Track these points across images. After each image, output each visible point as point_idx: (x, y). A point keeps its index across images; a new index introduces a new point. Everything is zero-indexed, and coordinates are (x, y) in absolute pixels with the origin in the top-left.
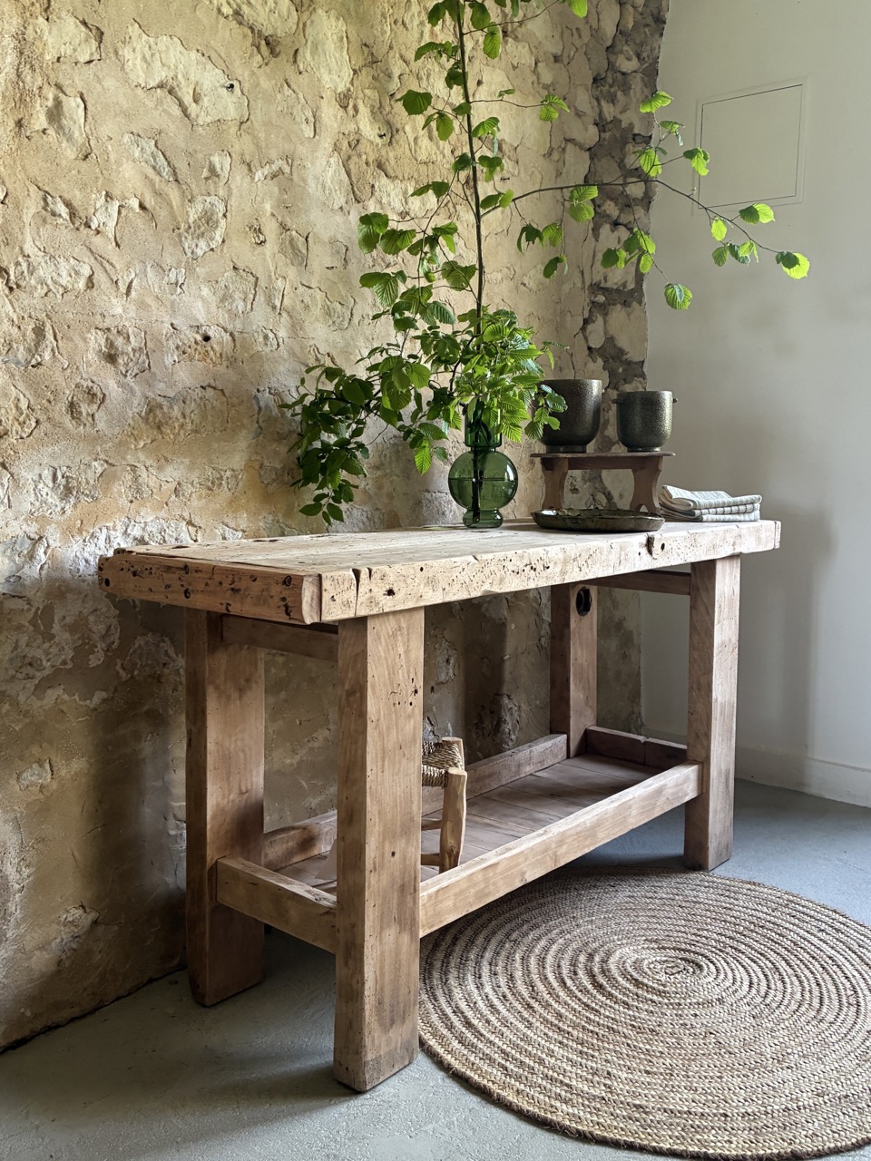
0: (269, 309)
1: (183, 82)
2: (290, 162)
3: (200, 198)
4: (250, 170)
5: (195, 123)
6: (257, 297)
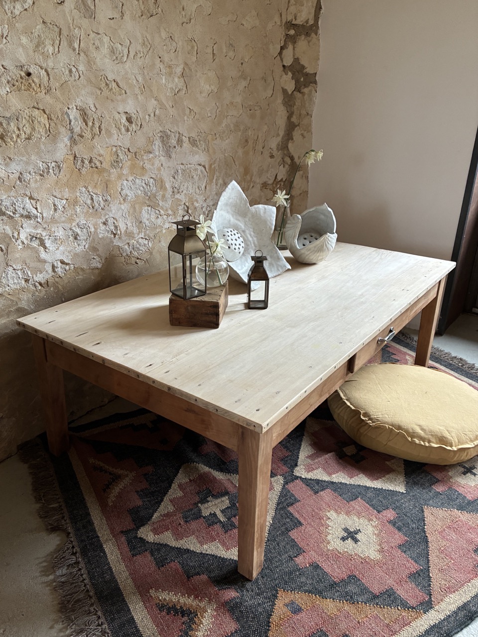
0: (71, 51)
6: (62, 42)
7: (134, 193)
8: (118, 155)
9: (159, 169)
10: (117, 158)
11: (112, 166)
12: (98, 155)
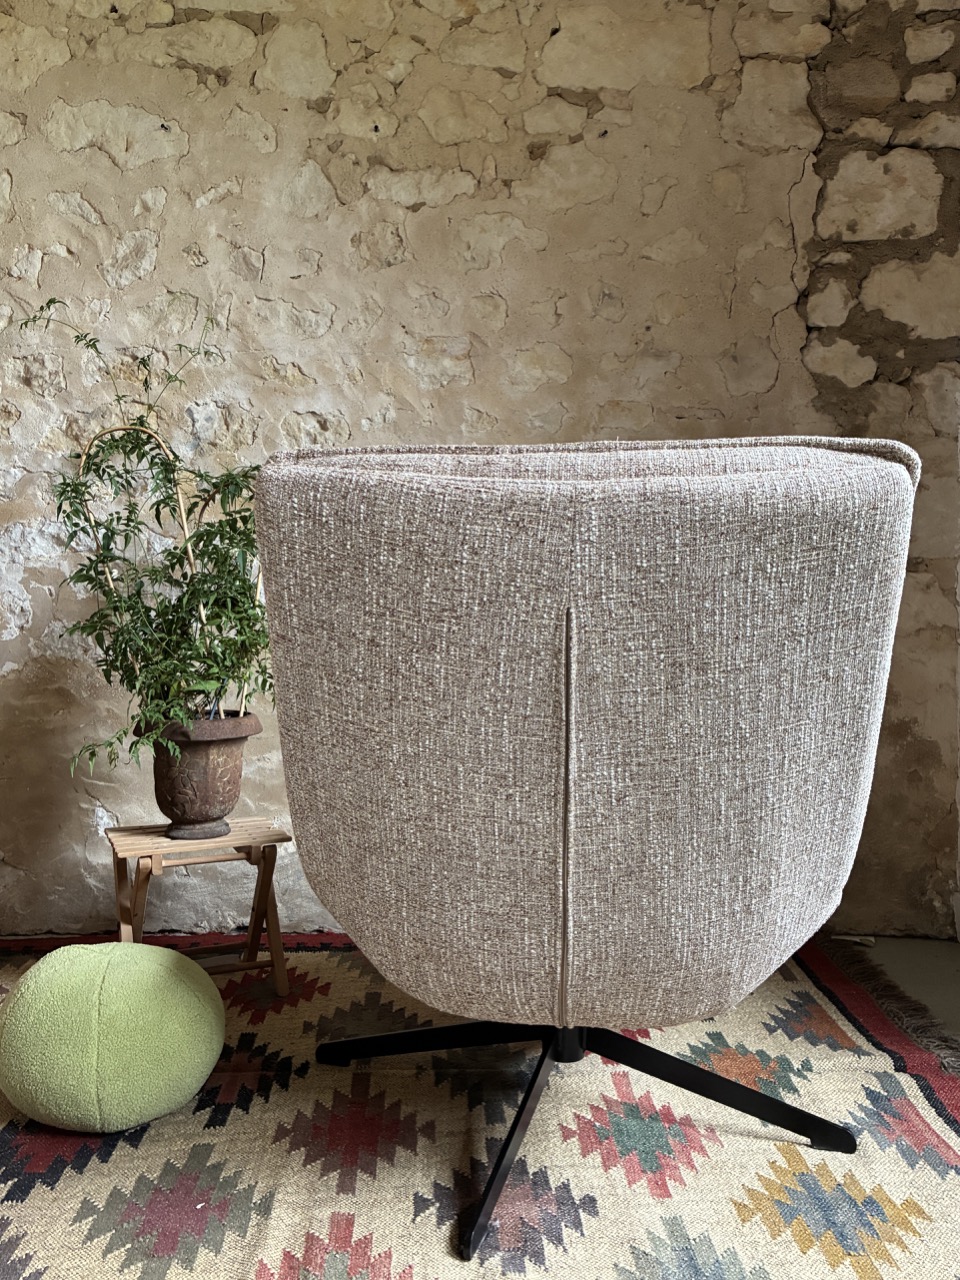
0: (214, 327)
1: (112, 136)
2: (241, 181)
3: (128, 234)
4: (190, 199)
5: (124, 169)
6: (199, 316)
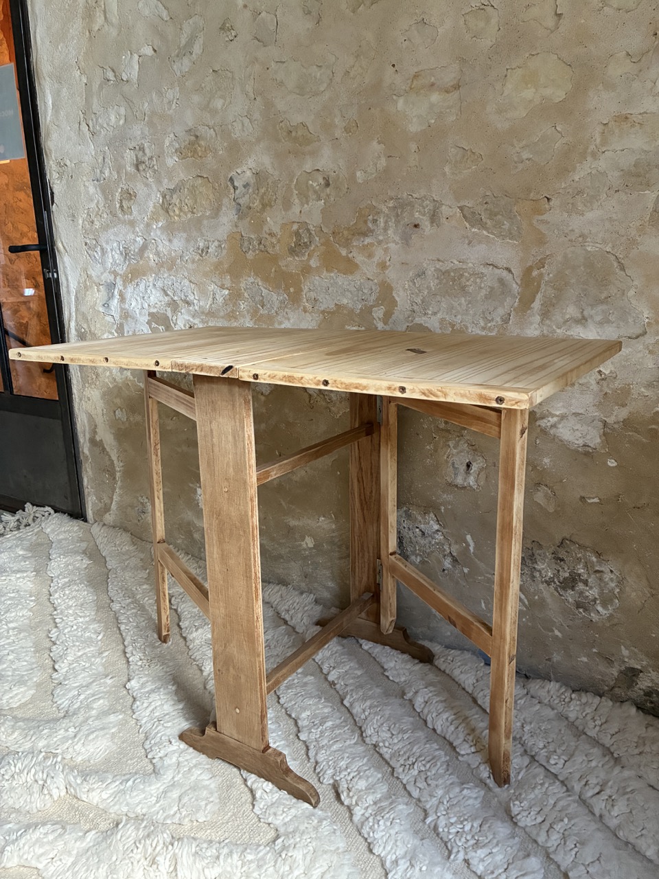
7: (333, 300)
8: (301, 236)
9: (383, 266)
10: (300, 241)
11: (292, 252)
12: (270, 234)
